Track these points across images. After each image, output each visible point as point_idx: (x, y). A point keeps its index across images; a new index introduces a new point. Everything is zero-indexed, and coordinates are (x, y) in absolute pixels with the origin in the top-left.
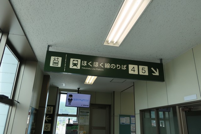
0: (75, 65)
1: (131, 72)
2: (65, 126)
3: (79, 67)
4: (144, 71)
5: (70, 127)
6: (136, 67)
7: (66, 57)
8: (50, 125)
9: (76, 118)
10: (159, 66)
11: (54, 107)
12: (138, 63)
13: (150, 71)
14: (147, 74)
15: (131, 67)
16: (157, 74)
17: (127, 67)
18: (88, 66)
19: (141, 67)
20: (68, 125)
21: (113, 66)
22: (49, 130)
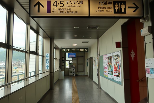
0: (68, 50)
1: (80, 51)
2: (68, 64)
3: (68, 51)
4: (83, 50)
5: (70, 64)
6: (81, 49)
7: (66, 49)
8: (63, 64)
9: (72, 61)
10: (87, 49)
11: (64, 58)
12: (82, 48)
13: (85, 50)
14: (84, 51)
15: (80, 49)
16: (87, 51)
17: (79, 50)
18: (70, 50)
19: (83, 49)
20: (69, 63)
21: (76, 50)
22: (63, 65)
